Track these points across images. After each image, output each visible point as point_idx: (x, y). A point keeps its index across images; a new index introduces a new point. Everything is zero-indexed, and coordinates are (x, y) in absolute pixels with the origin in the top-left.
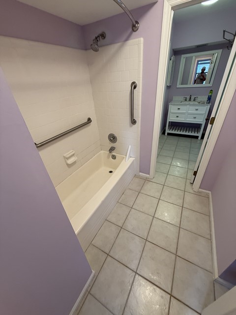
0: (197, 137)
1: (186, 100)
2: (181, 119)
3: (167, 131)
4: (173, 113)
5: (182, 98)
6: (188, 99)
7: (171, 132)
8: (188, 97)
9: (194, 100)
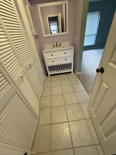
0: (71, 72)
1: (54, 47)
2: (56, 63)
3: (49, 73)
4: (48, 59)
5: (50, 46)
6: (55, 46)
7: (52, 73)
8: (55, 44)
9: (60, 46)
